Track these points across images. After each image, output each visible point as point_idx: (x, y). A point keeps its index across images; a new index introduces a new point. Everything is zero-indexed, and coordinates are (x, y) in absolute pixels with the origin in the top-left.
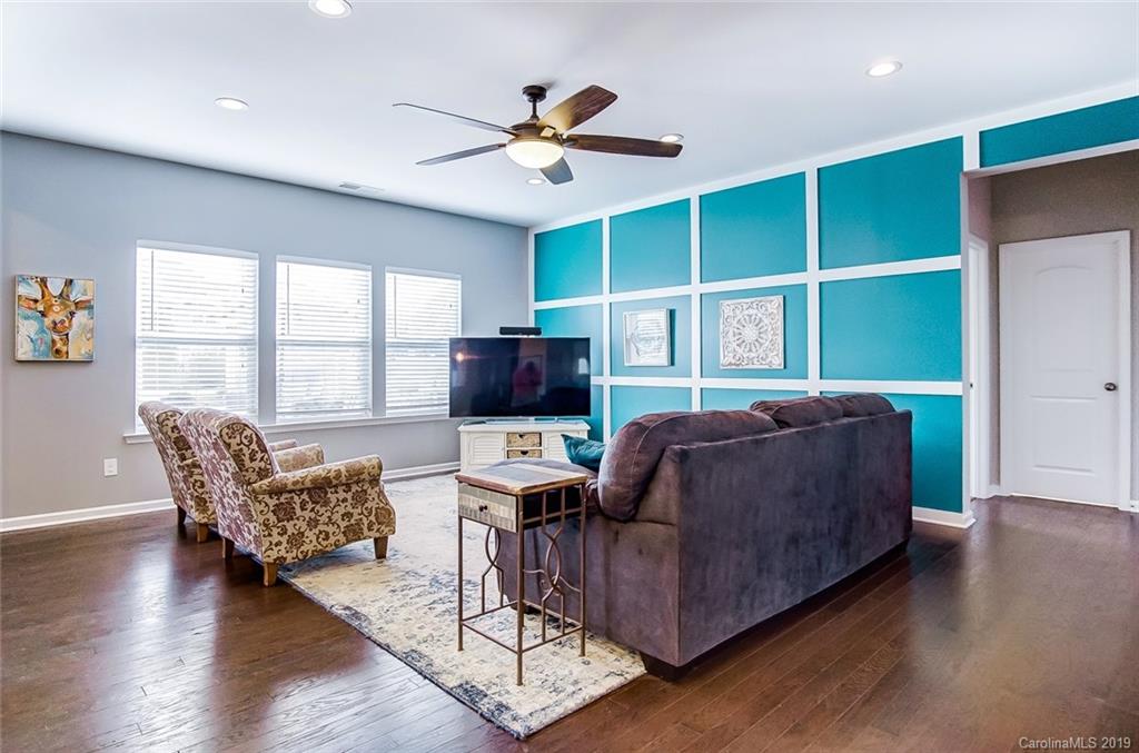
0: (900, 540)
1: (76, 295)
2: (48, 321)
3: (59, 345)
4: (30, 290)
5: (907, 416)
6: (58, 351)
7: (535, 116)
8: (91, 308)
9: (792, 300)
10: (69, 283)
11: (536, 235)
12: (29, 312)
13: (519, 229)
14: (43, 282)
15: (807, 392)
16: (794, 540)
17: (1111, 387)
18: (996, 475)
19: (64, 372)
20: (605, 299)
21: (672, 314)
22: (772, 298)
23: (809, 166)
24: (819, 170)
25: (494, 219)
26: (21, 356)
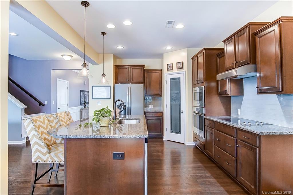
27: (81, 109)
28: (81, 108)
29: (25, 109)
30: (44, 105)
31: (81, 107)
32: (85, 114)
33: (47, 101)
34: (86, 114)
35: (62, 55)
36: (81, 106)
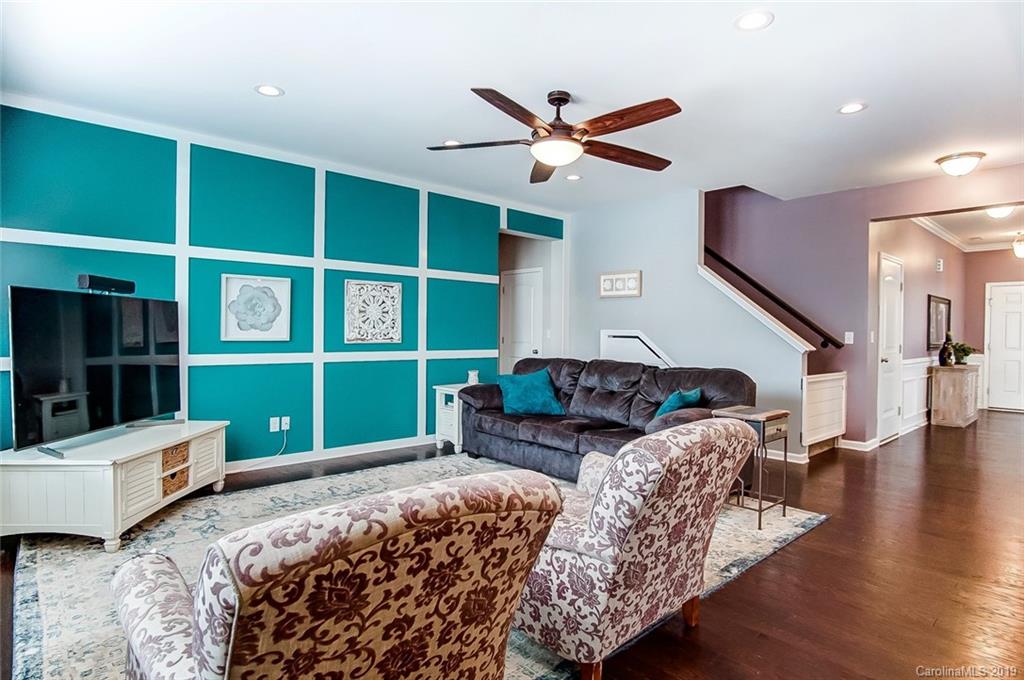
27: (930, 370)
28: (927, 365)
29: (810, 355)
30: (839, 345)
31: (927, 359)
32: (951, 390)
33: (852, 334)
34: (954, 390)
35: (939, 161)
36: (930, 355)
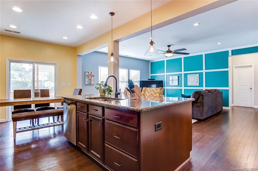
0: (221, 110)
1: (92, 74)
2: (89, 78)
3: (90, 82)
4: (87, 74)
5: (222, 93)
6: (90, 83)
7: (169, 49)
8: (94, 76)
9: (201, 75)
10: (91, 72)
11: (151, 63)
12: (87, 77)
13: (148, 61)
14: (88, 72)
15: (203, 89)
16: (211, 107)
17: (251, 89)
18: (233, 103)
19: (91, 86)
20: (165, 74)
21: (178, 77)
22: (197, 74)
23: (203, 54)
24: (205, 54)
25: (140, 59)
26: (86, 84)
